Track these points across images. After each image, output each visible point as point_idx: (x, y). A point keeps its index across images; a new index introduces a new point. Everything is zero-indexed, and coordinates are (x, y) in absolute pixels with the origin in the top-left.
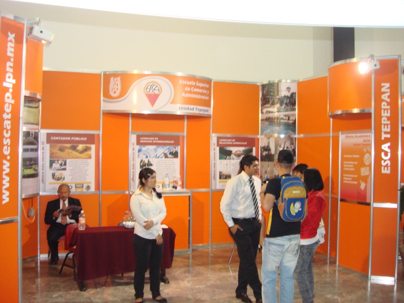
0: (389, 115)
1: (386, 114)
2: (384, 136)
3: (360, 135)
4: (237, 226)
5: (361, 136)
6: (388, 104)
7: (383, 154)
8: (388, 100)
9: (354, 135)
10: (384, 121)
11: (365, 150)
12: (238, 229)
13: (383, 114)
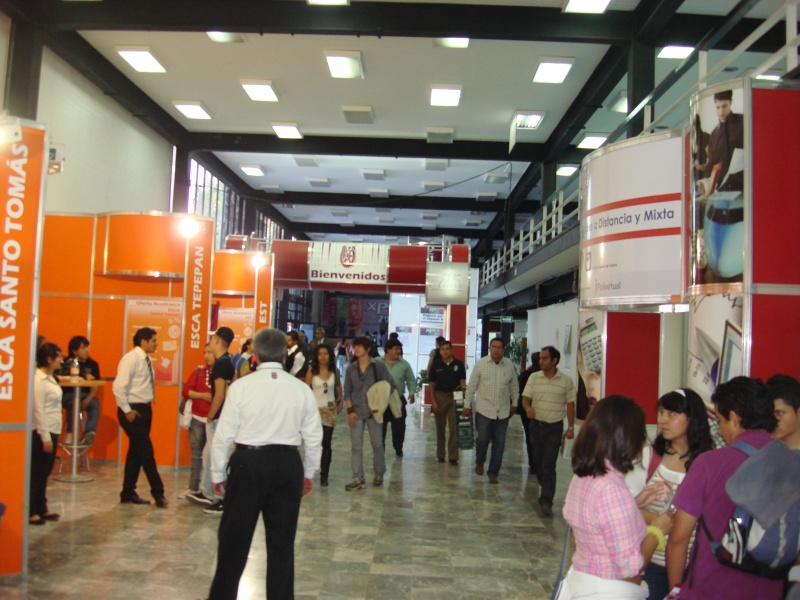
0: (200, 282)
1: (198, 281)
2: (195, 306)
3: (163, 302)
4: (135, 412)
5: (165, 304)
6: (201, 270)
7: (193, 326)
8: (201, 266)
9: (153, 302)
10: (196, 289)
11: (170, 321)
12: (136, 416)
13: (195, 282)
